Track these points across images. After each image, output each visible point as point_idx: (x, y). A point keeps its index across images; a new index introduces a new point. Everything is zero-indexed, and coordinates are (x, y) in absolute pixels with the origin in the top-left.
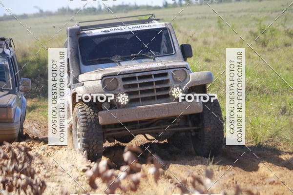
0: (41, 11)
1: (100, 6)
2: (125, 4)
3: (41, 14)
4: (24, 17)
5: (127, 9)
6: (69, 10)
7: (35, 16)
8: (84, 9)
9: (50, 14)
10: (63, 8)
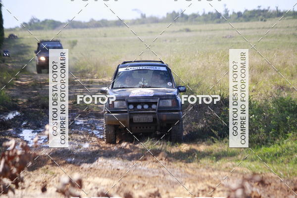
0: (144, 16)
1: (226, 11)
2: (262, 8)
3: (143, 20)
4: (120, 23)
5: (264, 16)
6: (182, 15)
7: (134, 22)
8: (204, 15)
9: (155, 21)
10: (174, 12)
